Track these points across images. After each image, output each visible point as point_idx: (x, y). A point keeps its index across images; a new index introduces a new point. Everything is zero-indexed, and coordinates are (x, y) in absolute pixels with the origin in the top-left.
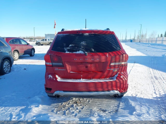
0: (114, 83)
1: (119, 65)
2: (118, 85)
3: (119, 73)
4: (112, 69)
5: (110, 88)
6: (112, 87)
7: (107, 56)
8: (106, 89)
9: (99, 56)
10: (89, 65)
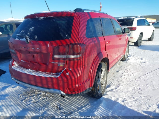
0: (54, 80)
1: (64, 59)
2: (61, 83)
3: (66, 68)
4: (56, 63)
5: (50, 85)
6: (53, 84)
7: (47, 46)
8: (46, 86)
9: (39, 45)
10: (35, 55)
